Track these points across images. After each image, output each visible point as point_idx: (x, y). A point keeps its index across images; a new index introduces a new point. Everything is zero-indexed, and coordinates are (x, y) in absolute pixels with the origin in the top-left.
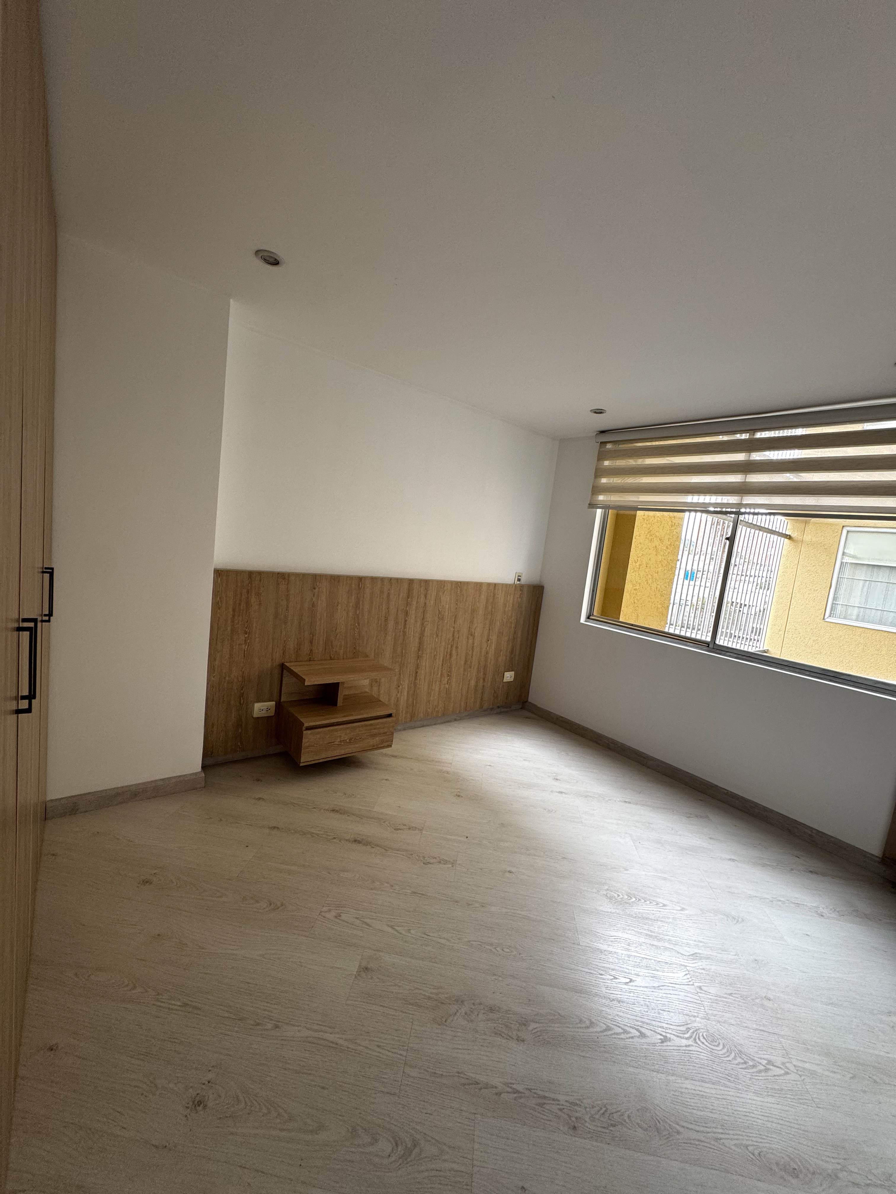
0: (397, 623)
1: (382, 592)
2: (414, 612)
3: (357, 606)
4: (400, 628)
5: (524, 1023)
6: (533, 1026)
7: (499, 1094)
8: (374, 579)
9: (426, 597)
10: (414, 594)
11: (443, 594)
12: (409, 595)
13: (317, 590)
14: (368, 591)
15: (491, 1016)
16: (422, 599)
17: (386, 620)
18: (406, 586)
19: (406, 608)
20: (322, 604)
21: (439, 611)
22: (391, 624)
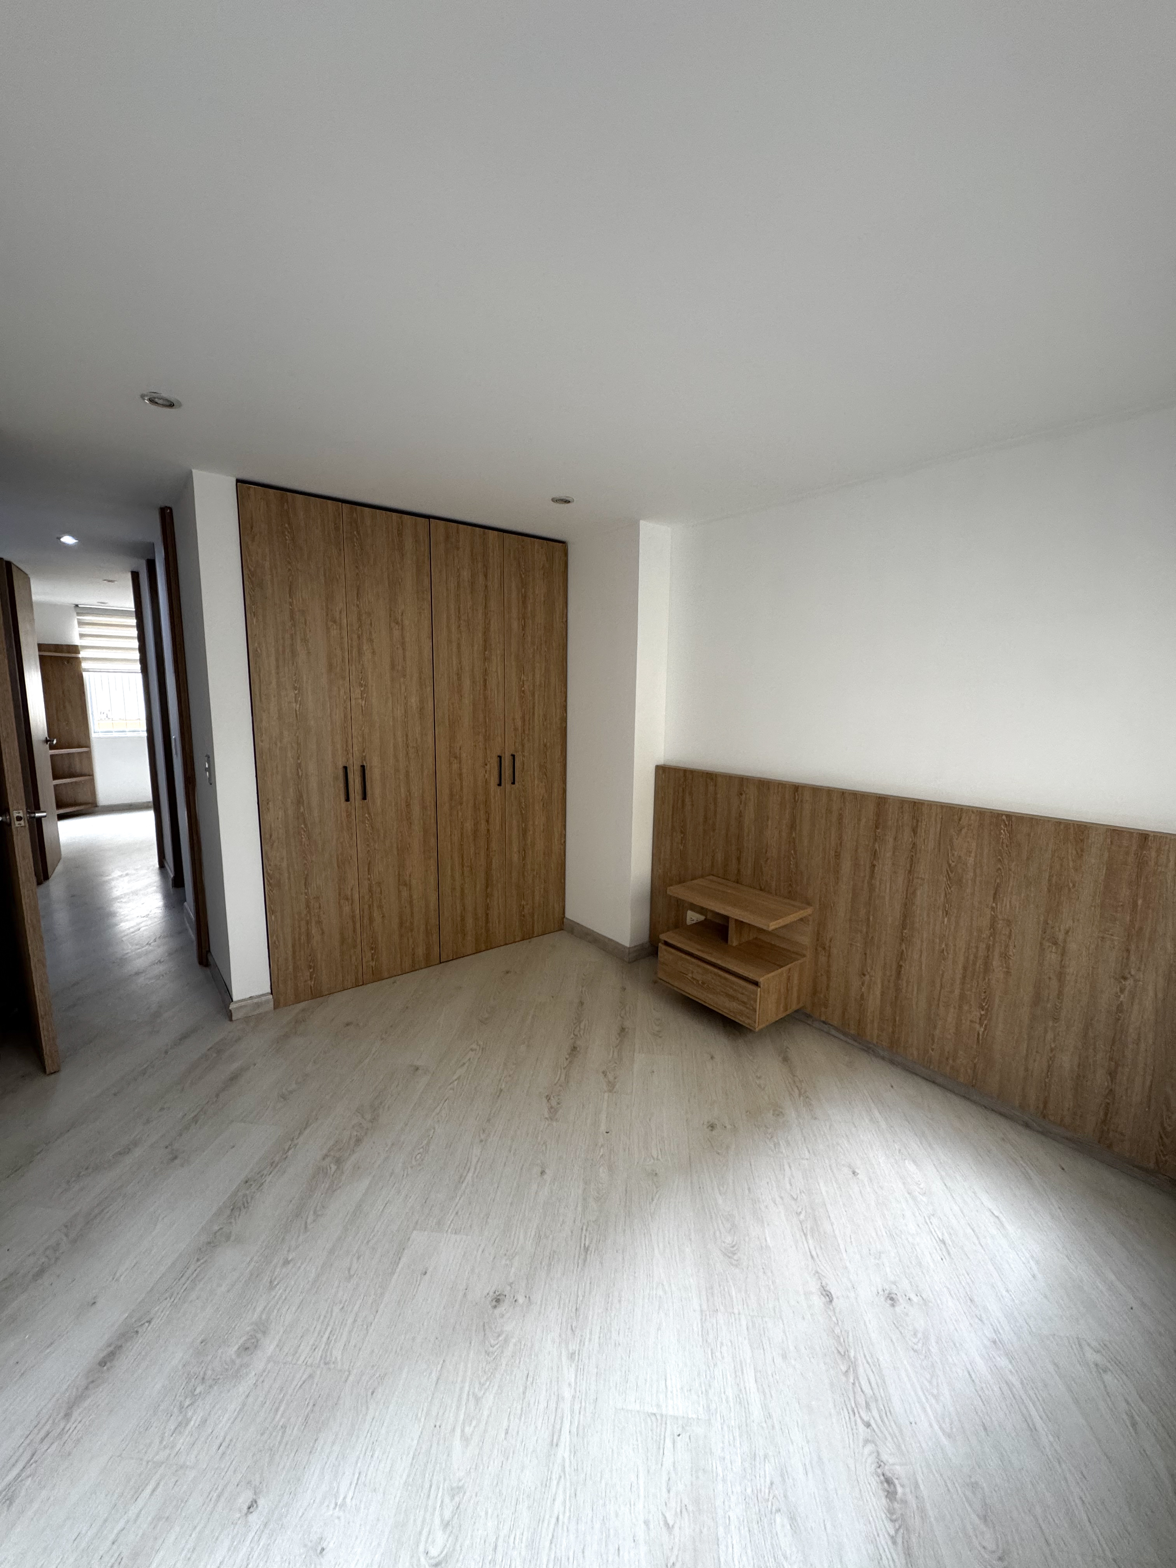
0: (856, 865)
1: (829, 811)
2: (889, 854)
3: (792, 827)
4: (862, 874)
5: (338, 1161)
6: (334, 1167)
7: (292, 1140)
8: (816, 790)
9: (914, 831)
10: (890, 823)
11: (958, 835)
12: (879, 822)
13: (744, 796)
14: (807, 807)
15: (354, 1140)
16: (906, 836)
17: (838, 856)
18: (871, 807)
19: (874, 843)
20: (750, 815)
21: (950, 865)
22: (846, 866)
